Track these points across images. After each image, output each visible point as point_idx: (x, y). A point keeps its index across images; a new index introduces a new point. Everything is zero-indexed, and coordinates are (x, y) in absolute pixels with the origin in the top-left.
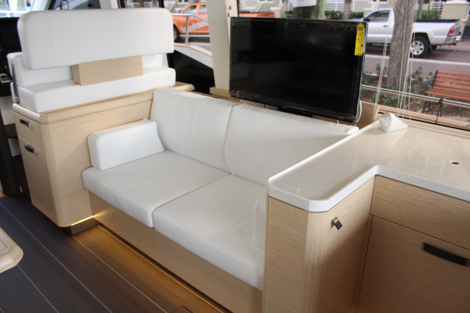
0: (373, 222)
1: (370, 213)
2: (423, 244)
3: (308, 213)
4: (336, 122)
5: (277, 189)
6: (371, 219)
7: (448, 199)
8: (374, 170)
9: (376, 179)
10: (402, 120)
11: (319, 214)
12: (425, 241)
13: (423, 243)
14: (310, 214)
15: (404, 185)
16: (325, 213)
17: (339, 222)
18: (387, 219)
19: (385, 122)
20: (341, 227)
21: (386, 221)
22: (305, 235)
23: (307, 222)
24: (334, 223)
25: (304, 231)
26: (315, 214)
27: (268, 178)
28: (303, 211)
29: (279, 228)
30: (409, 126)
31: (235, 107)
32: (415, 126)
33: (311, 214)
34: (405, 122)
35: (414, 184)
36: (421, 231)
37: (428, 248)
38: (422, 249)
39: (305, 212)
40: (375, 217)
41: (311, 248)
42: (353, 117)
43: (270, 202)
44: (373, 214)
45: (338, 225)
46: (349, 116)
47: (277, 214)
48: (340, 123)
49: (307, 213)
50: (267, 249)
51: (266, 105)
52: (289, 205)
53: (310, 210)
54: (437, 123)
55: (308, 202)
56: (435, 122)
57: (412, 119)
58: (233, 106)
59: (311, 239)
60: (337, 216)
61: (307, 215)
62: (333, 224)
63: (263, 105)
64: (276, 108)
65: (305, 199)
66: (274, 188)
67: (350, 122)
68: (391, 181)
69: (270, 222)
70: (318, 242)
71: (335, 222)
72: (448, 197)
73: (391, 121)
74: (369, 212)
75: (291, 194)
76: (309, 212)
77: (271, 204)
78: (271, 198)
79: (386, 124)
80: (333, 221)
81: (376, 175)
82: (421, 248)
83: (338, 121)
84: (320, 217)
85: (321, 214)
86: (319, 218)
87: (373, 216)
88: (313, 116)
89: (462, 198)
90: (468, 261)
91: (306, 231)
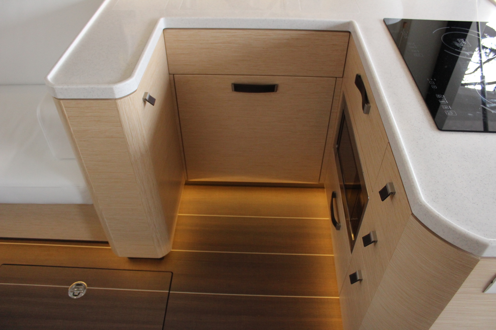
0: (175, 82)
1: (170, 73)
2: (232, 86)
3: (116, 101)
5: (66, 87)
6: (173, 79)
7: (245, 32)
8: (162, 25)
9: (165, 34)
11: (129, 97)
12: (233, 82)
13: (232, 84)
14: (119, 102)
15: (197, 31)
16: (134, 93)
17: (150, 97)
18: (189, 73)
20: (155, 102)
21: (188, 75)
22: (121, 126)
23: (118, 111)
24: (147, 100)
25: (119, 122)
27: (45, 77)
29: (87, 130)
33: (120, 100)
35: (208, 27)
36: (227, 74)
37: (239, 88)
38: (233, 91)
39: (112, 101)
40: (177, 75)
41: (132, 138)
43: (63, 105)
44: (173, 73)
45: (151, 101)
47: (77, 117)
49: (114, 101)
50: (80, 159)
53: (117, 97)
55: (111, 89)
59: (129, 128)
60: (146, 92)
61: (116, 104)
62: (145, 100)
65: (106, 86)
66: (60, 87)
68: (182, 32)
69: (72, 129)
70: (138, 127)
71: (147, 98)
72: (244, 30)
74: (168, 73)
75: (87, 86)
76: (116, 99)
77: (65, 107)
78: (63, 101)
80: (145, 98)
81: (164, 30)
82: (231, 90)
84: (131, 100)
85: (131, 96)
86: (130, 102)
87: (174, 75)
89: (258, 28)
90: (276, 86)
91: (120, 121)
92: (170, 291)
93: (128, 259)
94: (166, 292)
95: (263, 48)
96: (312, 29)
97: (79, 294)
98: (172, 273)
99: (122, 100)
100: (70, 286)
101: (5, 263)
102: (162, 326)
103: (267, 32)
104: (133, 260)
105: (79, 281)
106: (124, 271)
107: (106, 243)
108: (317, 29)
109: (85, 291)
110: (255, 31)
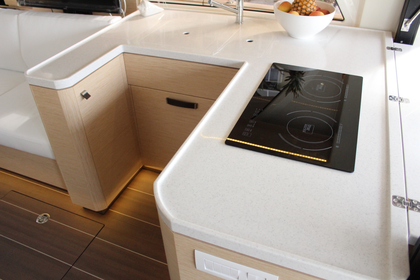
0: (132, 91)
4: (110, 15)
6: (130, 88)
9: (124, 56)
10: (158, 5)
11: (65, 90)
12: (168, 97)
13: (166, 98)
14: (58, 91)
15: (142, 56)
17: (87, 94)
18: (140, 86)
19: (142, 9)
20: (89, 97)
22: (61, 108)
23: (59, 98)
26: (62, 90)
28: (54, 90)
29: (44, 107)
30: (165, 9)
31: (21, 15)
32: (170, 8)
34: (160, 6)
37: (171, 101)
38: (167, 103)
40: (133, 86)
42: (118, 9)
43: (32, 88)
45: (87, 96)
46: (114, 9)
47: (39, 97)
48: (113, 15)
49: (56, 91)
51: (54, 10)
52: (43, 88)
53: (57, 88)
54: (205, 4)
55: (53, 83)
56: (202, 4)
57: (167, 3)
58: (18, 14)
59: (67, 111)
60: (85, 90)
61: (57, 93)
62: (82, 96)
63: (50, 9)
64: (62, 10)
65: (51, 81)
67: (116, 13)
68: (134, 56)
69: (37, 105)
70: (73, 111)
71: (84, 94)
73: (146, 7)
77: (33, 90)
78: (31, 86)
79: (143, 10)
80: (82, 93)
81: (123, 53)
83: (110, 14)
85: (67, 90)
86: (66, 93)
87: (131, 85)
88: (93, 13)
90: (195, 105)
91: (60, 105)
92: (96, 236)
93: (83, 208)
94: (93, 236)
95: (185, 75)
96: (217, 64)
97: (42, 221)
98: (104, 225)
99: (61, 91)
100: (40, 214)
101: (13, 190)
102: (78, 257)
103: (187, 63)
104: (86, 210)
105: (48, 213)
106: (76, 215)
107: (66, 191)
108: (221, 65)
109: (47, 220)
110: (179, 61)
